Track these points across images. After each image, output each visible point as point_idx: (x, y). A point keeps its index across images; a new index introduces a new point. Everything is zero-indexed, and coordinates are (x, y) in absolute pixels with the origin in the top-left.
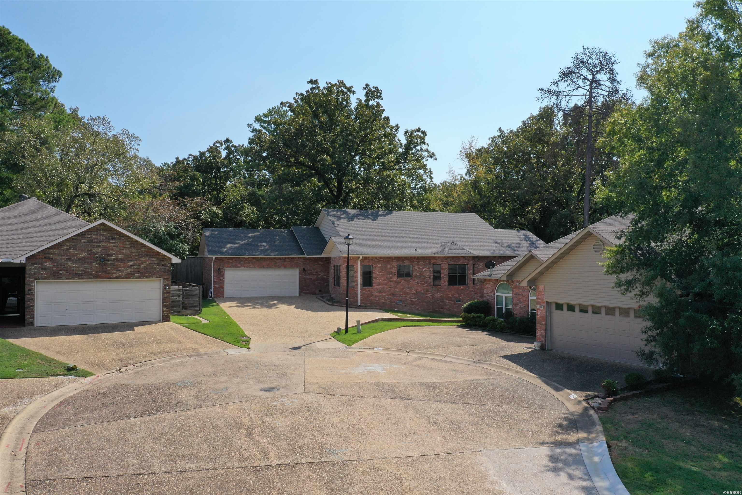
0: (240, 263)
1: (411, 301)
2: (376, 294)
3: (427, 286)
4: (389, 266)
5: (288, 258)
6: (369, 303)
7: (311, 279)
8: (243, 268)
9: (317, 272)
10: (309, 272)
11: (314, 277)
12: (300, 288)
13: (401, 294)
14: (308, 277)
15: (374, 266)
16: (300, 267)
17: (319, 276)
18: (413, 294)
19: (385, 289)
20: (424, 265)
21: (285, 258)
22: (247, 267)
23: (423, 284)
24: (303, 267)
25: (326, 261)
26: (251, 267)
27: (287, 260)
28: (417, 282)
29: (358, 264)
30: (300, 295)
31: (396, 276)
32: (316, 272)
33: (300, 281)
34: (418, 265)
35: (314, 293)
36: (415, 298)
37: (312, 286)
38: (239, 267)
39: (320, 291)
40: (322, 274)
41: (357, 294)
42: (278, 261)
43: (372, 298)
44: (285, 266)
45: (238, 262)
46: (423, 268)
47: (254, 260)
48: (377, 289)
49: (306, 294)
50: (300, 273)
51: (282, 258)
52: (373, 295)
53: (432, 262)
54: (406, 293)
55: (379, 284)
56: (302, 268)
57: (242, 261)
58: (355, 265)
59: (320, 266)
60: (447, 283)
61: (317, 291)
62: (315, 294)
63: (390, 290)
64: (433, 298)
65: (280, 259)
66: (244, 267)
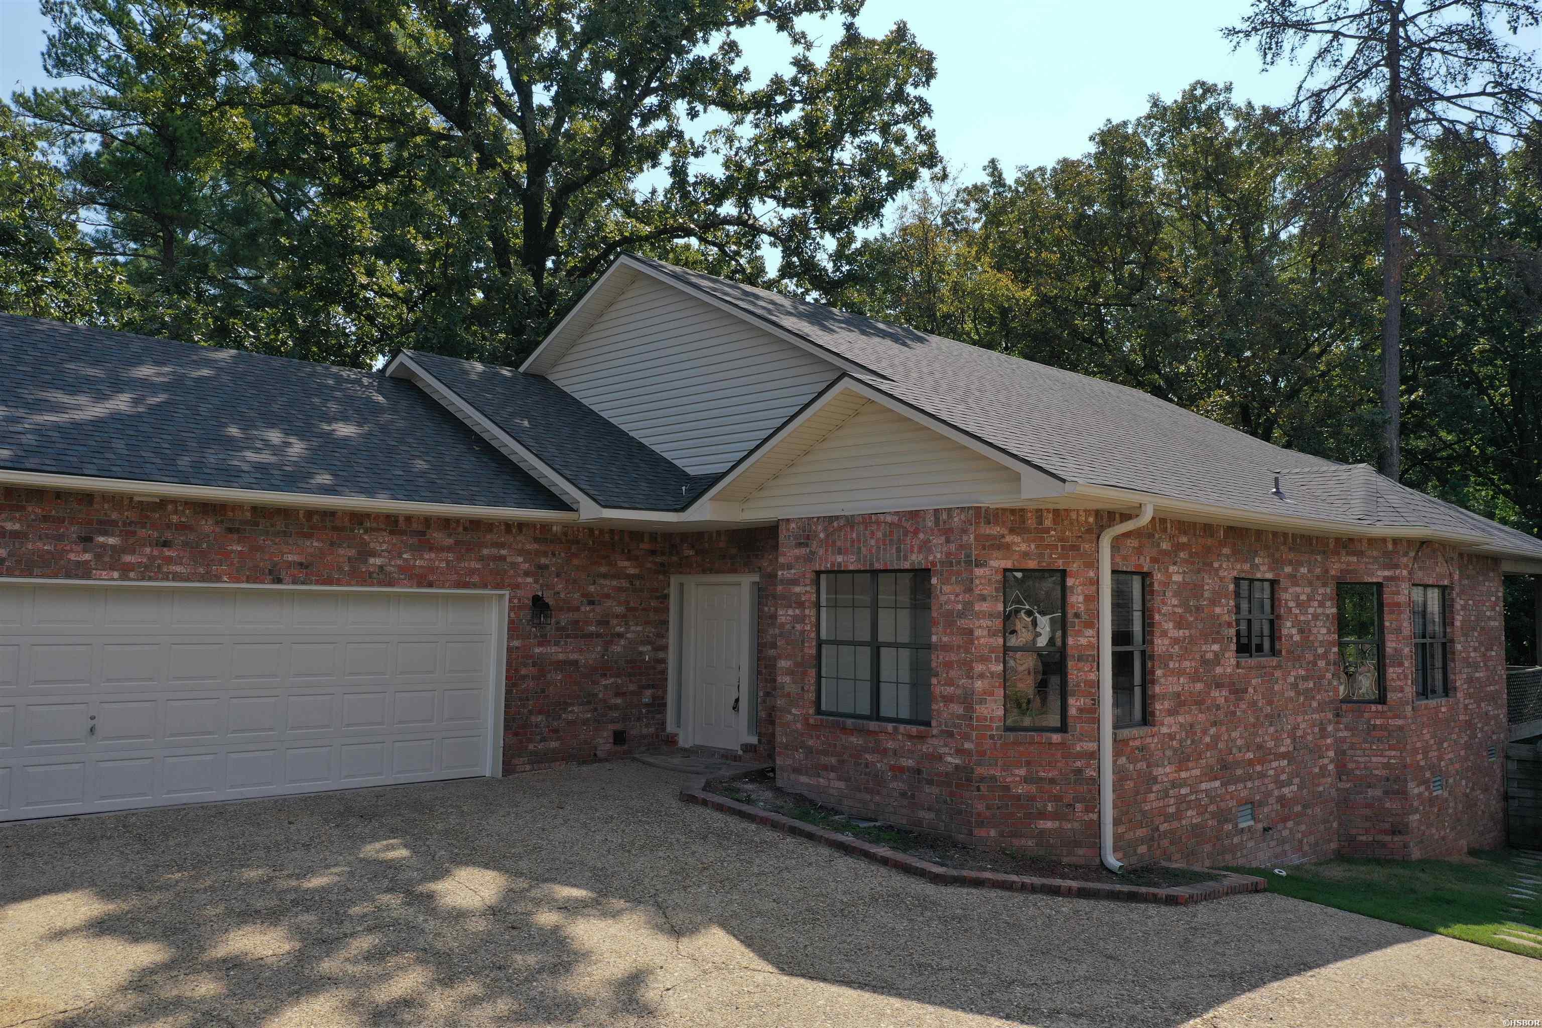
0: (86, 540)
1: (1281, 799)
2: (1165, 772)
3: (1321, 708)
4: (1209, 584)
5: (446, 523)
6: (1142, 841)
7: (575, 663)
8: (109, 579)
9: (604, 623)
10: (564, 619)
11: (590, 656)
12: (507, 727)
13: (1251, 763)
14: (555, 652)
15: (1158, 576)
16: (515, 587)
17: (617, 649)
18: (1284, 756)
19: (1198, 729)
20: (1310, 584)
21: (428, 521)
22: (147, 571)
23: (1309, 695)
24: (530, 586)
25: (653, 552)
26: (177, 577)
27: (438, 536)
28: (1295, 686)
29: (1093, 563)
30: (508, 768)
31: (1233, 647)
32: (600, 623)
33: (513, 679)
34: (1294, 579)
35: (592, 757)
36: (1289, 783)
37: (576, 711)
38: (84, 571)
39: (619, 738)
40: (635, 630)
41: (1095, 783)
42: (381, 542)
43: (1152, 802)
44: (423, 580)
45: (74, 531)
46: (1310, 599)
47: (207, 526)
48: (1171, 737)
49: (539, 759)
50: (513, 629)
51: (409, 518)
52: (1155, 780)
53: (1335, 567)
54: (1264, 755)
55: (1180, 703)
56: (526, 595)
57: (106, 527)
58: (1074, 567)
59: (625, 584)
60: (1410, 690)
61: (604, 742)
62: (596, 759)
63: (1216, 738)
64: (1342, 770)
65: (391, 522)
66: (125, 571)
